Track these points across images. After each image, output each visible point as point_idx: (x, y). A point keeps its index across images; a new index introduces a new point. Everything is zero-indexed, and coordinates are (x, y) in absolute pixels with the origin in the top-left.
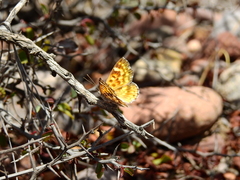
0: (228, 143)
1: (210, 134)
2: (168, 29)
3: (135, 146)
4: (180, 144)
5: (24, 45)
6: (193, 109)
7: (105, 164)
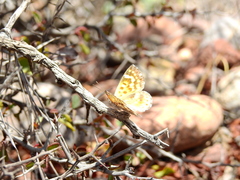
0: (230, 153)
1: (212, 144)
2: (157, 38)
3: (140, 158)
4: (184, 155)
5: (26, 52)
6: (194, 118)
7: (117, 176)
